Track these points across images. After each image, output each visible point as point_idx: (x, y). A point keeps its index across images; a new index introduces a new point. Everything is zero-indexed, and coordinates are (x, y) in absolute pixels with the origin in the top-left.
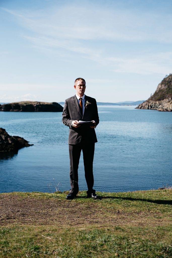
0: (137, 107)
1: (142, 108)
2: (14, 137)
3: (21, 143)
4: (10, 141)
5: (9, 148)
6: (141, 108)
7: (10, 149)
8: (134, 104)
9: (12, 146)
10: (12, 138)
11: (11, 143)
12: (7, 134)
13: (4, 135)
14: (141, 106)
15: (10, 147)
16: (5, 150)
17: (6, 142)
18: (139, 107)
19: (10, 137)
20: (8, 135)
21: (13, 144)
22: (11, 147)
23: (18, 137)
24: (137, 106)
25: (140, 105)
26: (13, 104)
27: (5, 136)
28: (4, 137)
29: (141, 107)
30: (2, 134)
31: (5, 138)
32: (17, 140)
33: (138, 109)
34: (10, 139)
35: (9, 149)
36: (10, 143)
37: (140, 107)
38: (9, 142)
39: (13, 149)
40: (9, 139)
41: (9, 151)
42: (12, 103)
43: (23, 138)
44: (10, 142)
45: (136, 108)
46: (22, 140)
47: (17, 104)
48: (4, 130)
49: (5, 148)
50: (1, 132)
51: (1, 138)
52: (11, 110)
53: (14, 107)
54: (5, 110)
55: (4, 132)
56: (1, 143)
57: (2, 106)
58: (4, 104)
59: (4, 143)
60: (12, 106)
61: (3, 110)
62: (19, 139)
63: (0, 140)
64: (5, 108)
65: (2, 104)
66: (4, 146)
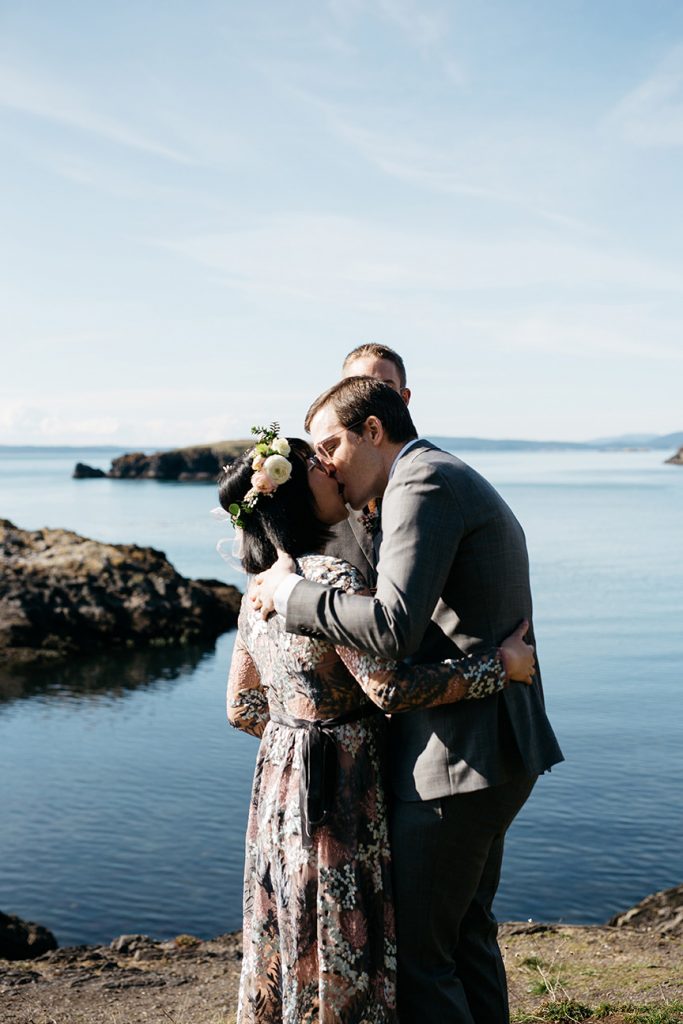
2: (200, 581)
4: (188, 599)
5: (183, 626)
7: (187, 631)
8: (659, 443)
9: (195, 619)
10: (194, 589)
11: (192, 608)
12: (173, 570)
13: (165, 576)
15: (186, 623)
16: (166, 638)
17: (169, 602)
19: (186, 582)
20: (178, 576)
21: (197, 611)
22: (191, 625)
23: (215, 584)
26: (190, 453)
27: (167, 581)
28: (163, 585)
30: (157, 574)
31: (167, 587)
32: (213, 594)
34: (186, 592)
35: (181, 632)
36: (185, 609)
38: (180, 604)
39: (196, 631)
40: (181, 590)
41: (183, 640)
42: (188, 449)
43: (234, 588)
44: (186, 603)
45: (667, 462)
46: (231, 595)
47: (206, 452)
48: (160, 556)
49: (166, 626)
50: (152, 565)
51: (149, 587)
52: (184, 475)
53: (195, 462)
54: (161, 474)
55: (162, 565)
56: (150, 609)
57: (147, 460)
58: (158, 453)
59: (164, 607)
60: (187, 459)
61: (151, 473)
62: (220, 591)
63: (147, 598)
64: (160, 469)
65: (148, 453)
66: (163, 622)
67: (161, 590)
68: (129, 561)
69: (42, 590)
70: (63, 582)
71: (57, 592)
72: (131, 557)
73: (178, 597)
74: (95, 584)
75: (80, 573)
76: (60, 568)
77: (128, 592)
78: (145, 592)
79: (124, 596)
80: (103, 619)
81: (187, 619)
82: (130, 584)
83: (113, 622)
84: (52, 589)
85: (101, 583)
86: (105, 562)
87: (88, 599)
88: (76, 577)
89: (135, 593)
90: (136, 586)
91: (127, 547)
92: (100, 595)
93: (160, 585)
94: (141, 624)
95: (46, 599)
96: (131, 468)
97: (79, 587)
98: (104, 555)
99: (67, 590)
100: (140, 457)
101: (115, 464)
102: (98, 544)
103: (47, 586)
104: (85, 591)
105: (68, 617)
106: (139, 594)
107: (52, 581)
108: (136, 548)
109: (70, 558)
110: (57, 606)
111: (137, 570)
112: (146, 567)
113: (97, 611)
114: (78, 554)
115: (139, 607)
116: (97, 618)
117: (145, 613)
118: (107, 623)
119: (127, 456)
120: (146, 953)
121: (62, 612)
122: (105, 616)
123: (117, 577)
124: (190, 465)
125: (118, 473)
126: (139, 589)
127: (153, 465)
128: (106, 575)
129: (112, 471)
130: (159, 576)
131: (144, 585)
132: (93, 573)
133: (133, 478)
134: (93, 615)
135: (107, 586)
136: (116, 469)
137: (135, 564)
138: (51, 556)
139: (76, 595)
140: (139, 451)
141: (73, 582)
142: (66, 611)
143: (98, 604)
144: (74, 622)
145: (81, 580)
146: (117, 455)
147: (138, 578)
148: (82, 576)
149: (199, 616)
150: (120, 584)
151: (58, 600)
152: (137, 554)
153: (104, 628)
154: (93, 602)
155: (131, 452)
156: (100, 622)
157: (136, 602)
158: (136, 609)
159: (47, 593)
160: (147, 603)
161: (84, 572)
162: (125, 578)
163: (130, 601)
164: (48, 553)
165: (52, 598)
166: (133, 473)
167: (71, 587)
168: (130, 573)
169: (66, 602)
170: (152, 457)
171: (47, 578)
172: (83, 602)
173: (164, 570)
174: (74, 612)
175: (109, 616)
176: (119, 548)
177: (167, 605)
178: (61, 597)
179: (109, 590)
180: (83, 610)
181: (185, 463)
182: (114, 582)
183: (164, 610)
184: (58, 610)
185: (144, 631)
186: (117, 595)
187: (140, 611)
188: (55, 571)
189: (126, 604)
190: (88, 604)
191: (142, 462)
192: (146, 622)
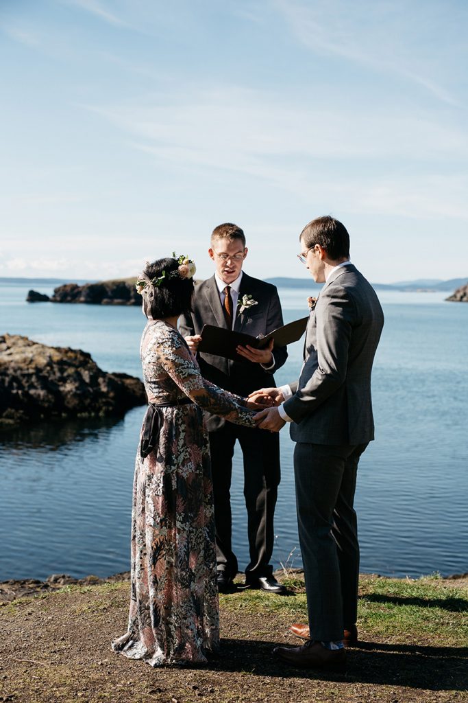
0: (451, 297)
1: (465, 299)
2: (114, 374)
3: (134, 391)
4: (105, 386)
5: (101, 405)
6: (461, 300)
7: (104, 408)
8: (440, 286)
9: (110, 400)
10: (110, 379)
11: (108, 392)
12: (96, 366)
13: (90, 369)
14: (461, 293)
15: (103, 403)
16: (90, 413)
17: (92, 388)
18: (455, 296)
19: (104, 374)
20: (99, 370)
21: (112, 394)
22: (107, 404)
23: (125, 376)
24: (451, 294)
25: (458, 291)
26: (110, 285)
27: (91, 374)
28: (88, 376)
29: (462, 297)
30: (84, 368)
31: (91, 377)
32: (123, 383)
33: (453, 301)
34: (104, 381)
35: (100, 409)
36: (103, 393)
37: (459, 296)
38: (100, 389)
39: (111, 408)
40: (101, 380)
41: (101, 414)
42: (109, 282)
43: (138, 379)
44: (104, 389)
45: (447, 300)
46: (136, 384)
47: (121, 285)
48: (87, 356)
49: (89, 404)
50: (80, 362)
51: (78, 377)
52: (105, 300)
53: (113, 291)
54: (89, 299)
55: (88, 362)
56: (78, 392)
57: (80, 289)
58: (87, 284)
59: (89, 391)
60: (108, 289)
61: (82, 299)
62: (128, 381)
63: (77, 384)
64: (88, 295)
65: (80, 284)
66: (88, 401)
67: (87, 380)
68: (65, 359)
69: (3, 377)
70: (19, 372)
71: (14, 379)
72: (67, 356)
73: (98, 384)
74: (41, 374)
75: (30, 366)
76: (17, 362)
77: (64, 380)
78: (75, 381)
79: (61, 383)
80: (46, 399)
81: (104, 400)
82: (65, 374)
83: (53, 400)
84: (10, 376)
85: (45, 373)
86: (48, 359)
87: (36, 384)
88: (28, 369)
89: (69, 381)
90: (69, 376)
91: (64, 349)
92: (45, 382)
93: (86, 375)
94: (72, 403)
95: (6, 384)
96: (68, 294)
97: (30, 376)
98: (48, 354)
99: (21, 378)
100: (75, 287)
101: (56, 291)
102: (43, 346)
103: (7, 375)
104: (34, 379)
105: (21, 397)
106: (71, 382)
107: (11, 371)
108: (70, 350)
109: (23, 356)
110: (13, 389)
111: (70, 365)
112: (77, 363)
113: (42, 393)
114: (29, 353)
115: (71, 391)
116: (42, 398)
117: (75, 395)
118: (49, 401)
119: (65, 286)
120: (68, 581)
121: (17, 393)
122: (47, 396)
123: (56, 369)
124: (110, 293)
125: (58, 299)
126: (71, 379)
127: (84, 293)
128: (48, 368)
129: (54, 296)
130: (86, 370)
131: (75, 376)
132: (39, 366)
133: (70, 302)
134: (39, 395)
135: (49, 376)
136: (57, 295)
137: (69, 361)
138: (11, 354)
139: (27, 382)
140: (74, 283)
141: (26, 372)
142: (20, 392)
143: (42, 388)
144: (26, 400)
145: (31, 371)
146: (58, 285)
147: (71, 371)
148: (32, 368)
149: (113, 398)
150: (58, 374)
151: (15, 384)
152: (70, 354)
153: (46, 405)
154: (39, 387)
155: (68, 283)
156: (43, 401)
157: (69, 387)
158: (69, 392)
159: (7, 379)
160: (77, 388)
161: (33, 366)
162: (62, 371)
163: (65, 387)
164: (8, 352)
165: (10, 383)
166: (69, 298)
167: (24, 375)
168: (65, 367)
169: (20, 387)
170: (84, 287)
171: (7, 369)
172: (32, 386)
173: (89, 365)
174: (26, 394)
175: (50, 396)
176: (58, 349)
177: (91, 390)
178: (16, 382)
179: (50, 379)
180: (32, 392)
181: (107, 292)
182: (54, 373)
183: (88, 393)
184: (15, 391)
185: (74, 407)
186: (56, 382)
187: (71, 393)
188: (13, 364)
189: (62, 389)
190: (35, 388)
191: (76, 291)
192: (76, 401)
